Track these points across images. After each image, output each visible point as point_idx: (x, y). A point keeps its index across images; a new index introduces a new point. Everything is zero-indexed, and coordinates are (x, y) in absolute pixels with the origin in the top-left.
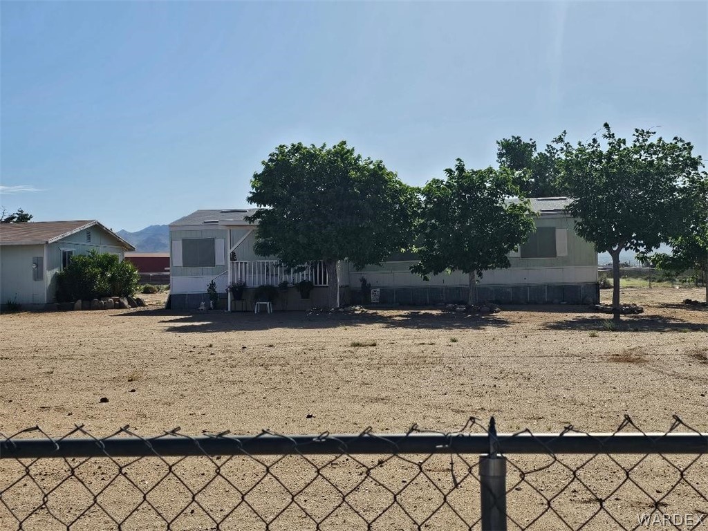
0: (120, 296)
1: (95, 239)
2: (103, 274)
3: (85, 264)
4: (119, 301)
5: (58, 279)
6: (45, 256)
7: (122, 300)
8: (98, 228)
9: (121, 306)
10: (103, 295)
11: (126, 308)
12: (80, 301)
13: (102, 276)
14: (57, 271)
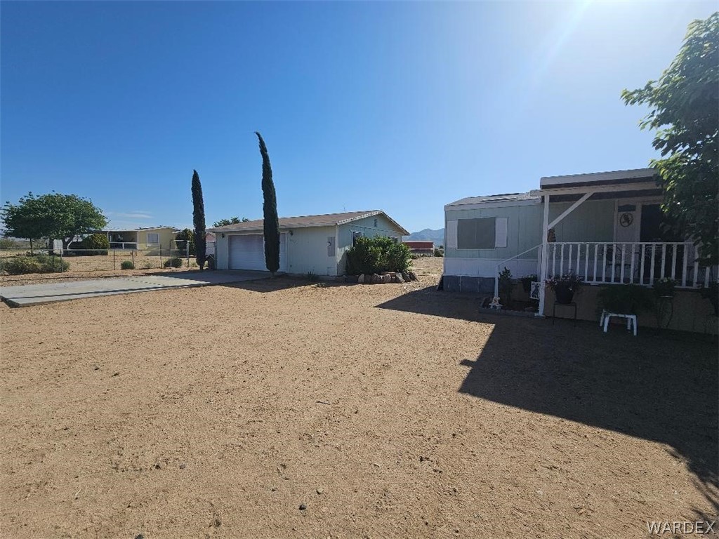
0: (396, 272)
1: (381, 224)
2: (383, 252)
3: (368, 244)
4: (395, 276)
5: (347, 254)
6: (336, 235)
7: (397, 276)
8: (382, 216)
9: (397, 281)
10: (382, 270)
11: (401, 283)
12: (363, 275)
13: (382, 254)
14: (347, 248)
